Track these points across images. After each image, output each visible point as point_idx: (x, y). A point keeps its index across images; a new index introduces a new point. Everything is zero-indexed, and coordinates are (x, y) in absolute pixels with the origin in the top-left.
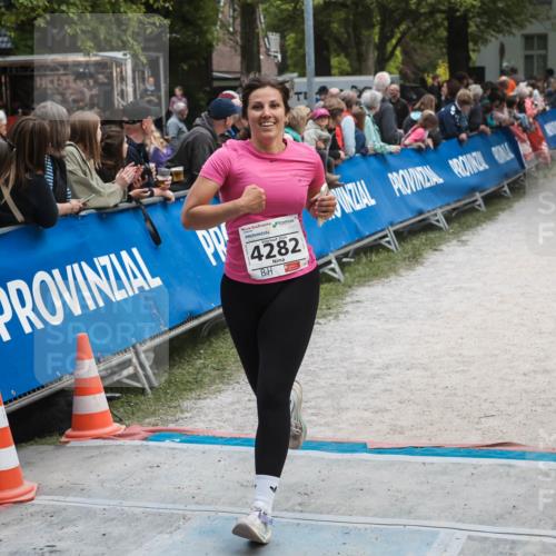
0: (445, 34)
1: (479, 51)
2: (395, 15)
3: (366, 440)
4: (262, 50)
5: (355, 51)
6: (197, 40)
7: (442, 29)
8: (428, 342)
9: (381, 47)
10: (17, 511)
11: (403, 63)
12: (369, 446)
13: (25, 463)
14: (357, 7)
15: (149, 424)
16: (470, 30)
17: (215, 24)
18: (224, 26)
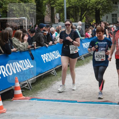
0: (95, 14)
1: (102, 17)
2: (84, 9)
3: (77, 100)
4: (55, 17)
5: (75, 17)
6: (41, 15)
7: (94, 13)
8: (90, 80)
9: (81, 16)
10: (2, 115)
11: (86, 20)
12: (77, 102)
13: (4, 105)
14: (76, 8)
15: (30, 96)
16: (100, 13)
17: (45, 11)
18: (47, 12)
